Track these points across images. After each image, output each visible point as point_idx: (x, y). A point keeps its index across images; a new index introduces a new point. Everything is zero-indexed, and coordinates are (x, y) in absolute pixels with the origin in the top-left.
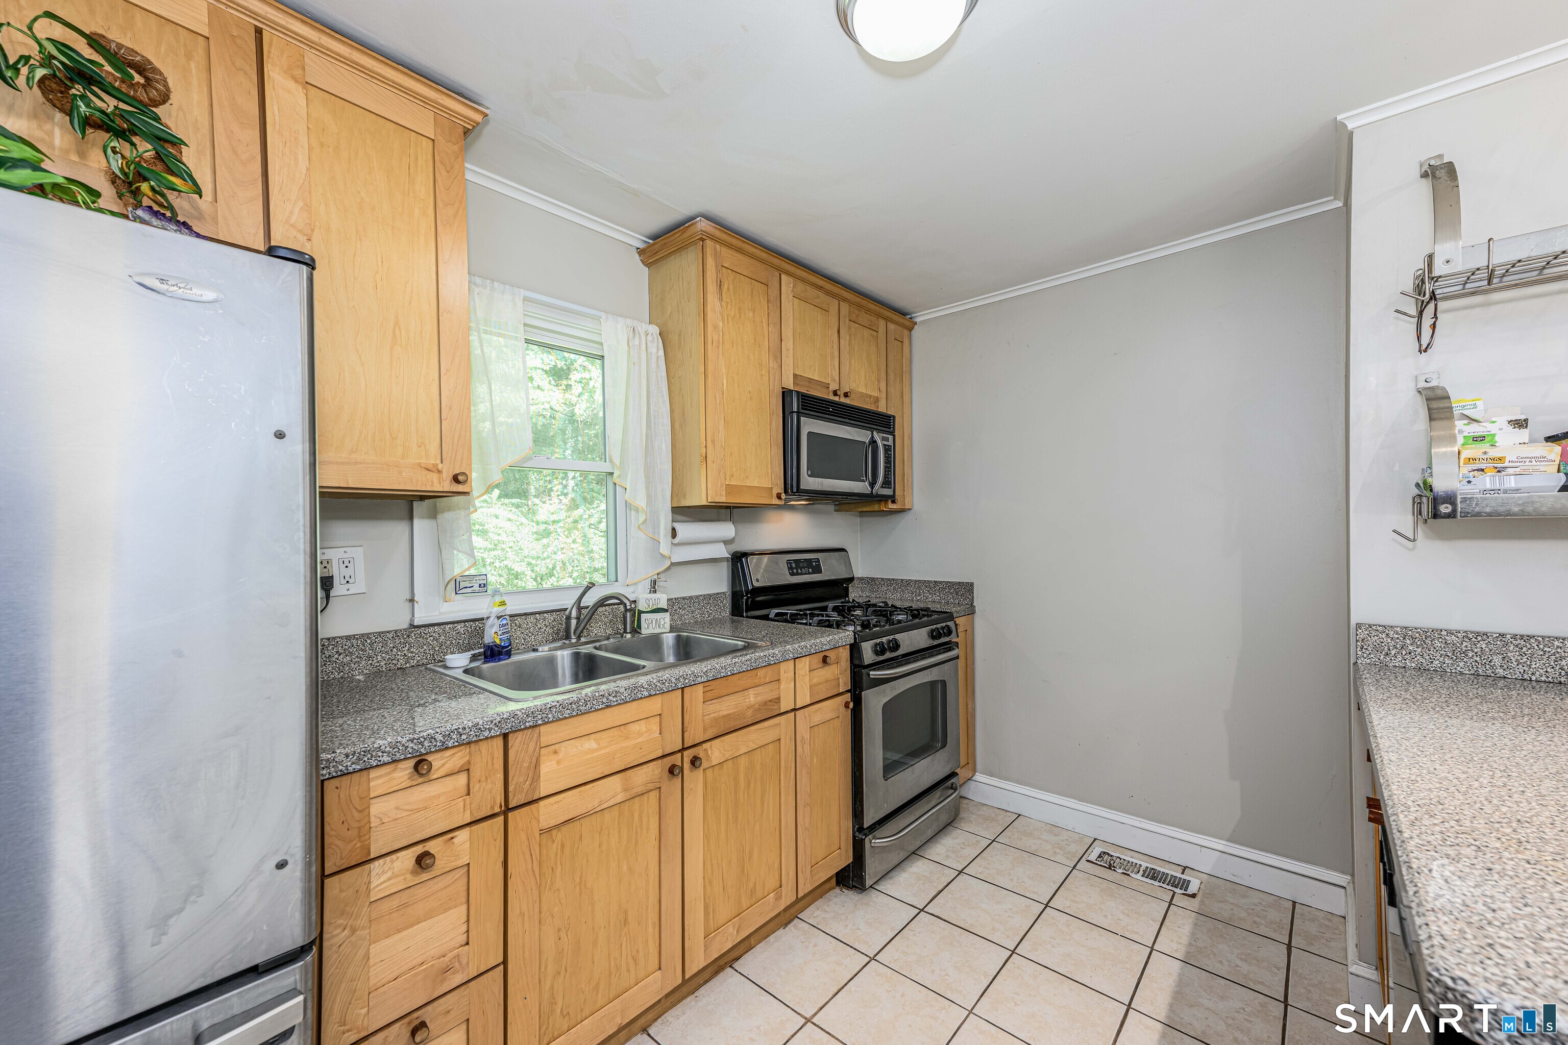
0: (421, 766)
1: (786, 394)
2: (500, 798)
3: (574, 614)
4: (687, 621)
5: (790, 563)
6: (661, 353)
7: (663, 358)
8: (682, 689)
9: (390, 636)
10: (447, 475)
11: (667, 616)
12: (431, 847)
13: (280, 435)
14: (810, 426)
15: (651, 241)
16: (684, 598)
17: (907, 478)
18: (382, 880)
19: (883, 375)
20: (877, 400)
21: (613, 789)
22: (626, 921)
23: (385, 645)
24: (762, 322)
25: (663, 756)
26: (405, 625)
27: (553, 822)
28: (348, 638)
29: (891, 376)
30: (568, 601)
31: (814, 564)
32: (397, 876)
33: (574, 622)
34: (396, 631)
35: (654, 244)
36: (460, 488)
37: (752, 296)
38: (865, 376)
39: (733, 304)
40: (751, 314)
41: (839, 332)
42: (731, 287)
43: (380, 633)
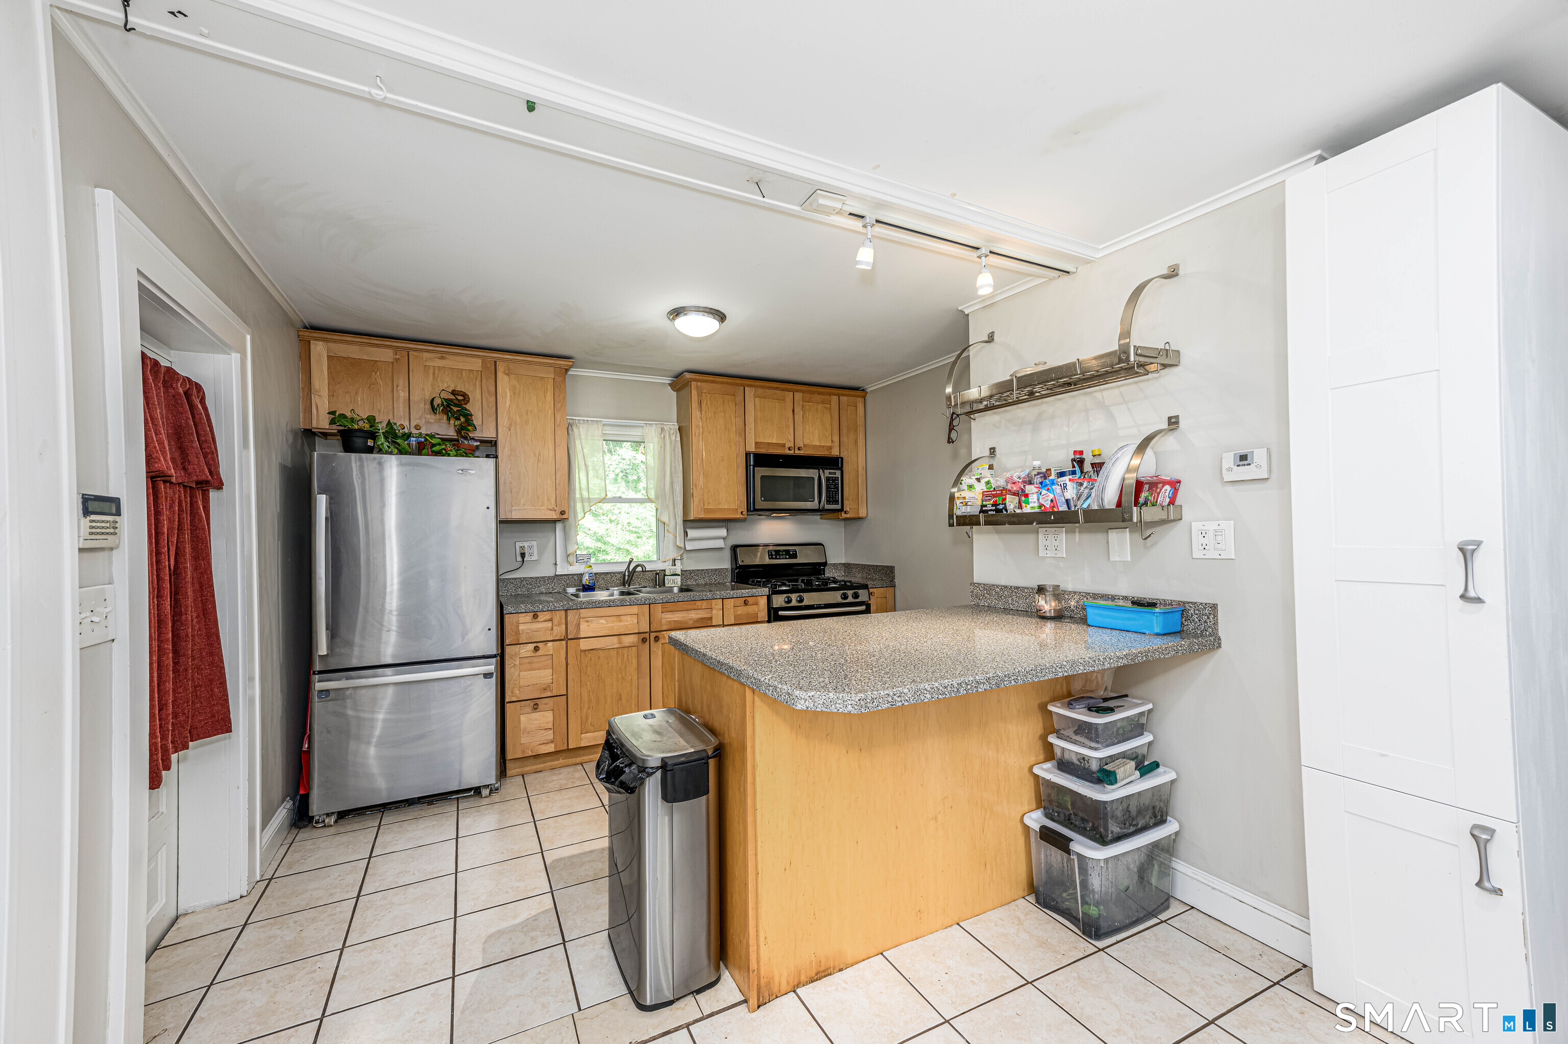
0: (535, 616)
1: (747, 455)
2: (564, 634)
3: (627, 574)
4: (700, 583)
5: (771, 552)
6: (679, 439)
7: (679, 441)
8: (649, 604)
9: (546, 578)
10: (558, 511)
11: (679, 578)
12: (539, 645)
13: (488, 508)
14: (761, 472)
15: (675, 379)
16: (698, 570)
17: (861, 496)
18: (523, 651)
19: (836, 431)
20: (830, 448)
21: (613, 642)
22: (620, 699)
23: (545, 582)
24: (731, 416)
25: (639, 633)
26: (553, 575)
27: (586, 648)
28: (531, 578)
29: (844, 430)
30: (623, 568)
31: (791, 553)
32: (528, 651)
33: (627, 577)
34: (549, 577)
35: (676, 380)
36: (564, 517)
37: (724, 404)
38: (819, 434)
39: (710, 410)
40: (723, 414)
41: (793, 411)
42: (709, 402)
43: (542, 577)
